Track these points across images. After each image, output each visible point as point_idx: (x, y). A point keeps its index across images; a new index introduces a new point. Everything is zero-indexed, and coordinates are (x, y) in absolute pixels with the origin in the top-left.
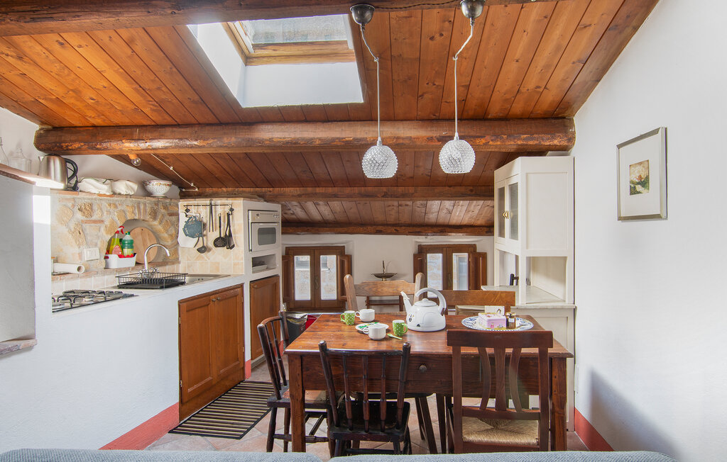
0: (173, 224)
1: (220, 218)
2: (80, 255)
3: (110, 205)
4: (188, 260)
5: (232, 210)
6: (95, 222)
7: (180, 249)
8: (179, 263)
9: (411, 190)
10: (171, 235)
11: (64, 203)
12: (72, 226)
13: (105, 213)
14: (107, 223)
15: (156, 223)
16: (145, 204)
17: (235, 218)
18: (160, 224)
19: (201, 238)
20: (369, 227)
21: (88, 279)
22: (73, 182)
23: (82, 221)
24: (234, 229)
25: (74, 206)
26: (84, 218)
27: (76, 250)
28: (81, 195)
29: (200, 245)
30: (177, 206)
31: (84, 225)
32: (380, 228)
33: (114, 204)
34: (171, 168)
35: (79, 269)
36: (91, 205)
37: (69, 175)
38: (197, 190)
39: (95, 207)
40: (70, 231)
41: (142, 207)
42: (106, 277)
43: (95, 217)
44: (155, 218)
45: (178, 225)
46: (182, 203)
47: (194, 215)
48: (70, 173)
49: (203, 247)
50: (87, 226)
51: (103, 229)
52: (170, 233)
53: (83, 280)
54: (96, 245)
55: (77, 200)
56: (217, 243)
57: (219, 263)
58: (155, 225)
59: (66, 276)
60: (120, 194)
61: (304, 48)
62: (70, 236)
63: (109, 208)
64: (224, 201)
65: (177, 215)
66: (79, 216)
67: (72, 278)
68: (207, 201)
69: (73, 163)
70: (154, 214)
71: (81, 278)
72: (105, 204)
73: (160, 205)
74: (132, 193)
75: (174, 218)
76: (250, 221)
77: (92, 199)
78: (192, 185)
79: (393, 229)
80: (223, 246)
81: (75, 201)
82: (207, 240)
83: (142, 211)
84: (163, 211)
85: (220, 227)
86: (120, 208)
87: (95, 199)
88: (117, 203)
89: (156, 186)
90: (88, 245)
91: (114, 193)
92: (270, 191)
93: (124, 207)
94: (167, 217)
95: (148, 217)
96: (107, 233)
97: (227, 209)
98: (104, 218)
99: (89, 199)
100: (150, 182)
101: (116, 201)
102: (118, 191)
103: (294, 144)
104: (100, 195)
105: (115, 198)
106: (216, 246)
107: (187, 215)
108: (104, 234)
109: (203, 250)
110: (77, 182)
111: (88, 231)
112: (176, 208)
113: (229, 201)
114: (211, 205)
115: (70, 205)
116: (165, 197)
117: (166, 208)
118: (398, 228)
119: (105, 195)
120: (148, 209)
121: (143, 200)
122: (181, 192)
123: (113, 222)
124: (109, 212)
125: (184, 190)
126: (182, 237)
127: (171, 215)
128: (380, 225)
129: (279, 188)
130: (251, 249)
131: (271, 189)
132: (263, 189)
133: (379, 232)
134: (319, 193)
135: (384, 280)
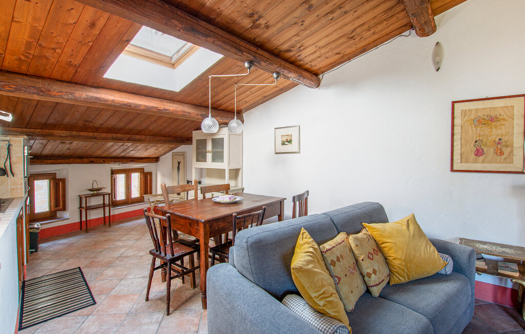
5: (10, 145)
9: (144, 137)
17: (13, 152)
20: (85, 159)
24: (12, 161)
32: (93, 159)
61: (146, 52)
64: (2, 137)
76: (26, 155)
79: (102, 160)
80: (3, 175)
97: (6, 144)
103: (128, 106)
118: (105, 160)
128: (93, 158)
129: (48, 131)
130: (26, 176)
131: (40, 130)
132: (32, 130)
133: (92, 162)
134: (83, 136)
135: (95, 192)
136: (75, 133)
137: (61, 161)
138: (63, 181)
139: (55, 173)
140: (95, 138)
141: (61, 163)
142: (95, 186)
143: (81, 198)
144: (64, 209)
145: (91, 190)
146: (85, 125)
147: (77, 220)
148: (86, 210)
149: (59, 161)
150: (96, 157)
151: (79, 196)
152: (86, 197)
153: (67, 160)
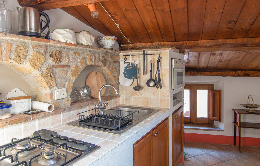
0: (116, 69)
1: (151, 64)
2: (51, 95)
3: (75, 53)
4: (126, 94)
5: (160, 58)
6: (63, 66)
7: (120, 86)
8: (120, 96)
10: (115, 77)
11: (37, 50)
12: (44, 70)
13: (71, 59)
14: (73, 68)
15: (106, 68)
16: (99, 54)
17: (162, 65)
18: (108, 69)
19: (136, 80)
20: (239, 72)
21: (58, 115)
22: (46, 31)
23: (53, 66)
24: (162, 73)
25: (46, 52)
26: (54, 63)
27: (48, 91)
28: (51, 43)
29: (135, 84)
30: (119, 56)
31: (54, 69)
33: (78, 53)
34: (118, 26)
35: (50, 108)
36: (60, 53)
37: (43, 26)
38: (131, 45)
39: (64, 55)
40: (42, 75)
41: (97, 56)
42: (72, 112)
43: (64, 63)
44: (105, 65)
45: (119, 70)
46: (122, 54)
47: (131, 62)
48: (44, 25)
49: (138, 86)
50: (57, 70)
51: (69, 73)
52: (114, 75)
53: (54, 116)
54: (64, 86)
55: (49, 48)
56: (149, 84)
57: (148, 99)
58: (105, 70)
59: (39, 116)
60: (82, 44)
62: (43, 79)
63: (74, 56)
64: (155, 51)
65: (118, 62)
66: (50, 61)
67: (43, 117)
68: (141, 52)
69: (45, 15)
70: (105, 61)
71: (51, 115)
72: (71, 52)
73: (109, 54)
74: (91, 44)
75: (116, 65)
76: (173, 67)
77: (61, 47)
78: (129, 41)
80: (154, 86)
81: (47, 49)
82: (140, 81)
83: (97, 59)
84: (110, 59)
85: (151, 71)
86: (82, 56)
87: (64, 48)
88: (80, 52)
89: (107, 41)
90: (58, 86)
91: (78, 44)
92: (186, 44)
93: (85, 56)
94: (113, 64)
95: (101, 64)
96: (72, 76)
97: (156, 57)
98: (70, 64)
99: (58, 47)
100: (102, 38)
101: (79, 50)
102: (81, 42)
104: (66, 43)
105: (78, 48)
106: (149, 86)
107: (125, 63)
108: (71, 77)
109: (138, 88)
110: (49, 32)
111: (57, 74)
112: (118, 58)
113: (158, 51)
114: (144, 55)
115: (42, 51)
116: (112, 49)
117: (112, 57)
119: (71, 44)
120: (101, 58)
121: (97, 50)
122: (120, 47)
123: (77, 67)
124: (74, 59)
125: (122, 45)
126: (122, 78)
127: (115, 62)
128: (248, 70)
129: (194, 41)
130: (173, 88)
131: (187, 42)
132: (180, 42)
133: (247, 75)
134: (230, 43)
135: (251, 109)
136: (220, 41)
137: (216, 73)
138: (220, 92)
139: (213, 84)
140: (245, 45)
141: (216, 75)
142: (251, 103)
143: (235, 113)
144: (220, 120)
145: (245, 106)
146: (230, 28)
147: (231, 134)
148: (240, 127)
149: (214, 73)
150: (252, 70)
151: (233, 110)
152: (240, 114)
153: (221, 73)
